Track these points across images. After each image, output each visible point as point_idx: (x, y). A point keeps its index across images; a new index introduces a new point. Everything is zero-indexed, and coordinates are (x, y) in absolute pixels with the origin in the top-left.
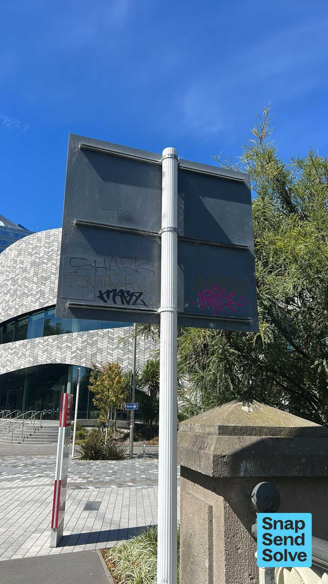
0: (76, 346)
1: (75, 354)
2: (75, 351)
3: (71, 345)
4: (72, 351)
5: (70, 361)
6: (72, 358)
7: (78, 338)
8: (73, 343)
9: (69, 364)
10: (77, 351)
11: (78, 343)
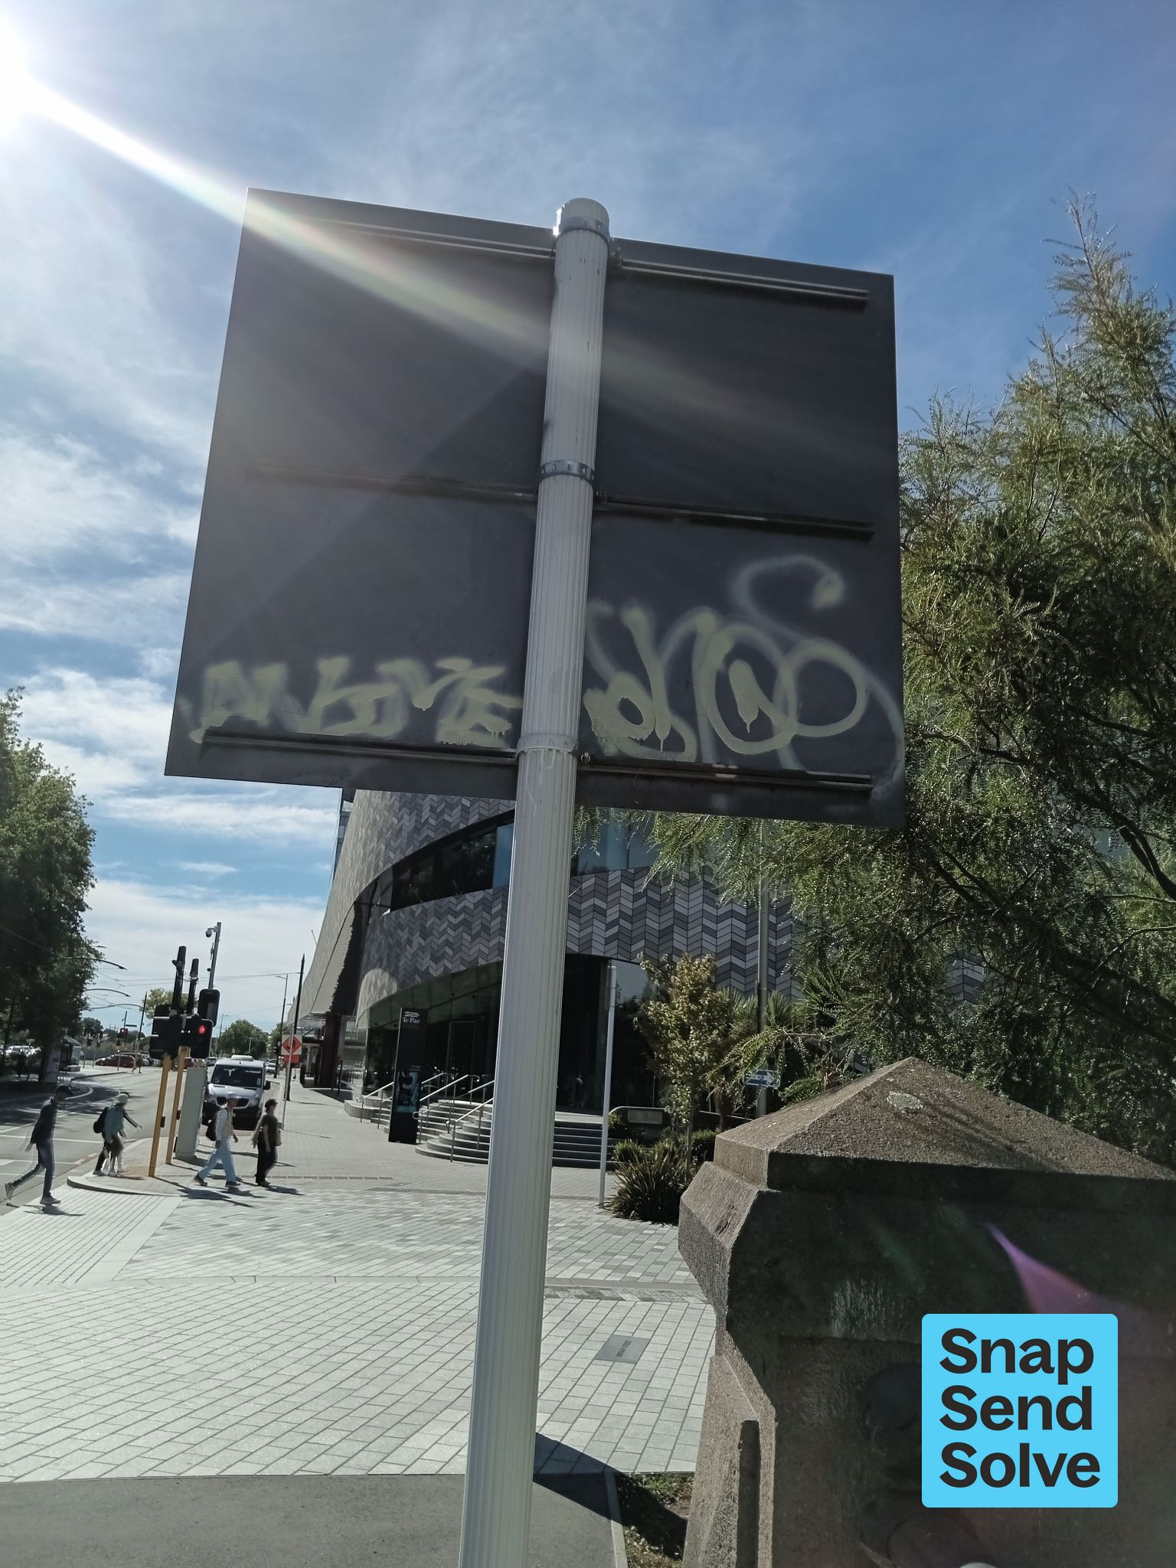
0: (617, 908)
1: (615, 929)
2: (615, 922)
3: (603, 905)
4: (609, 920)
5: (602, 948)
6: (608, 941)
7: (624, 887)
8: (610, 898)
9: (602, 955)
10: (622, 922)
11: (623, 901)
